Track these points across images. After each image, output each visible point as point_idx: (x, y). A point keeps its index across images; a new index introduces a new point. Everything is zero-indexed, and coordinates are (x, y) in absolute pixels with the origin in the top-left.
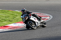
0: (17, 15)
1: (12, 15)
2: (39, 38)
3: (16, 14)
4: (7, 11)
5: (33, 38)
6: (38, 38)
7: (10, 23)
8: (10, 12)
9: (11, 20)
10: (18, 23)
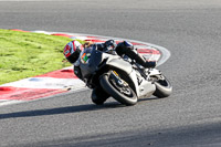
0: (42, 46)
1: (24, 49)
2: (121, 133)
3: (38, 45)
4: (6, 31)
5: (99, 131)
6: (117, 130)
7: (18, 76)
8: (18, 35)
9: (19, 66)
10: (46, 75)
